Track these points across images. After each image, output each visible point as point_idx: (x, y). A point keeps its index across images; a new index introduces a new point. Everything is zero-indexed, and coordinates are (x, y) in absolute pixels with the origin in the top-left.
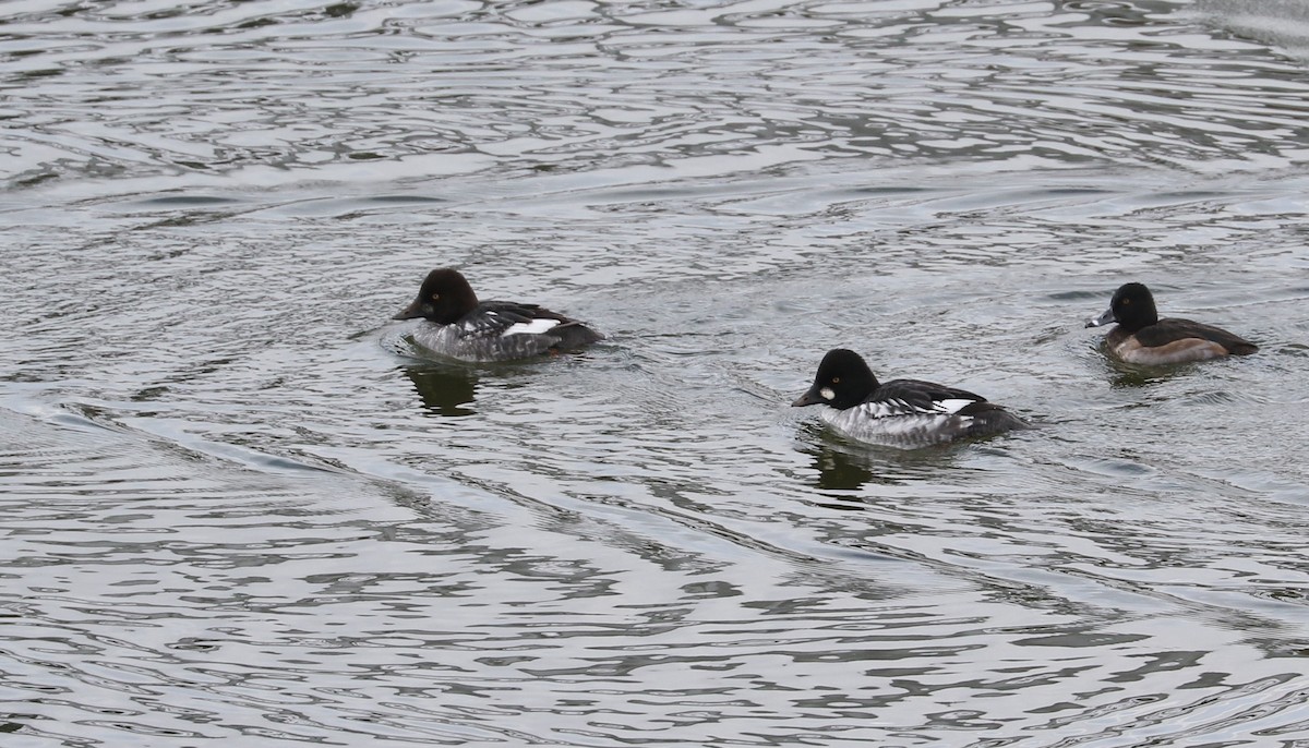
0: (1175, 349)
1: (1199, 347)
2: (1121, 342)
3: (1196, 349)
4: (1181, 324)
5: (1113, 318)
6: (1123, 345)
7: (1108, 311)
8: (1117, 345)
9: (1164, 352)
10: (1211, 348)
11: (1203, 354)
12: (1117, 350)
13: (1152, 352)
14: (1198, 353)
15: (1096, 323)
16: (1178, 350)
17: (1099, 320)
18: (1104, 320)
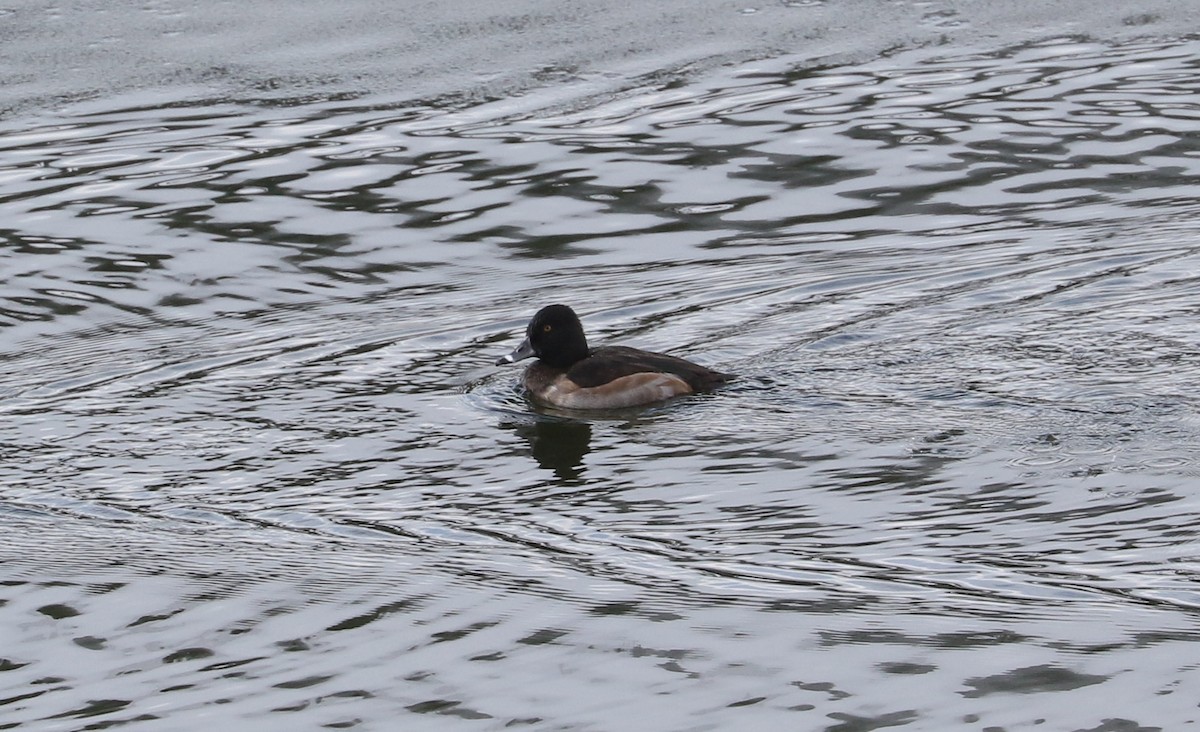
0: (623, 387)
1: (655, 382)
2: (549, 385)
3: (650, 386)
4: (622, 353)
5: (532, 352)
6: (553, 388)
7: (525, 343)
8: (544, 389)
9: (608, 392)
10: (670, 383)
11: (660, 392)
12: (546, 395)
13: (595, 393)
14: (654, 390)
15: (510, 358)
16: (629, 389)
17: (512, 354)
18: (520, 353)
